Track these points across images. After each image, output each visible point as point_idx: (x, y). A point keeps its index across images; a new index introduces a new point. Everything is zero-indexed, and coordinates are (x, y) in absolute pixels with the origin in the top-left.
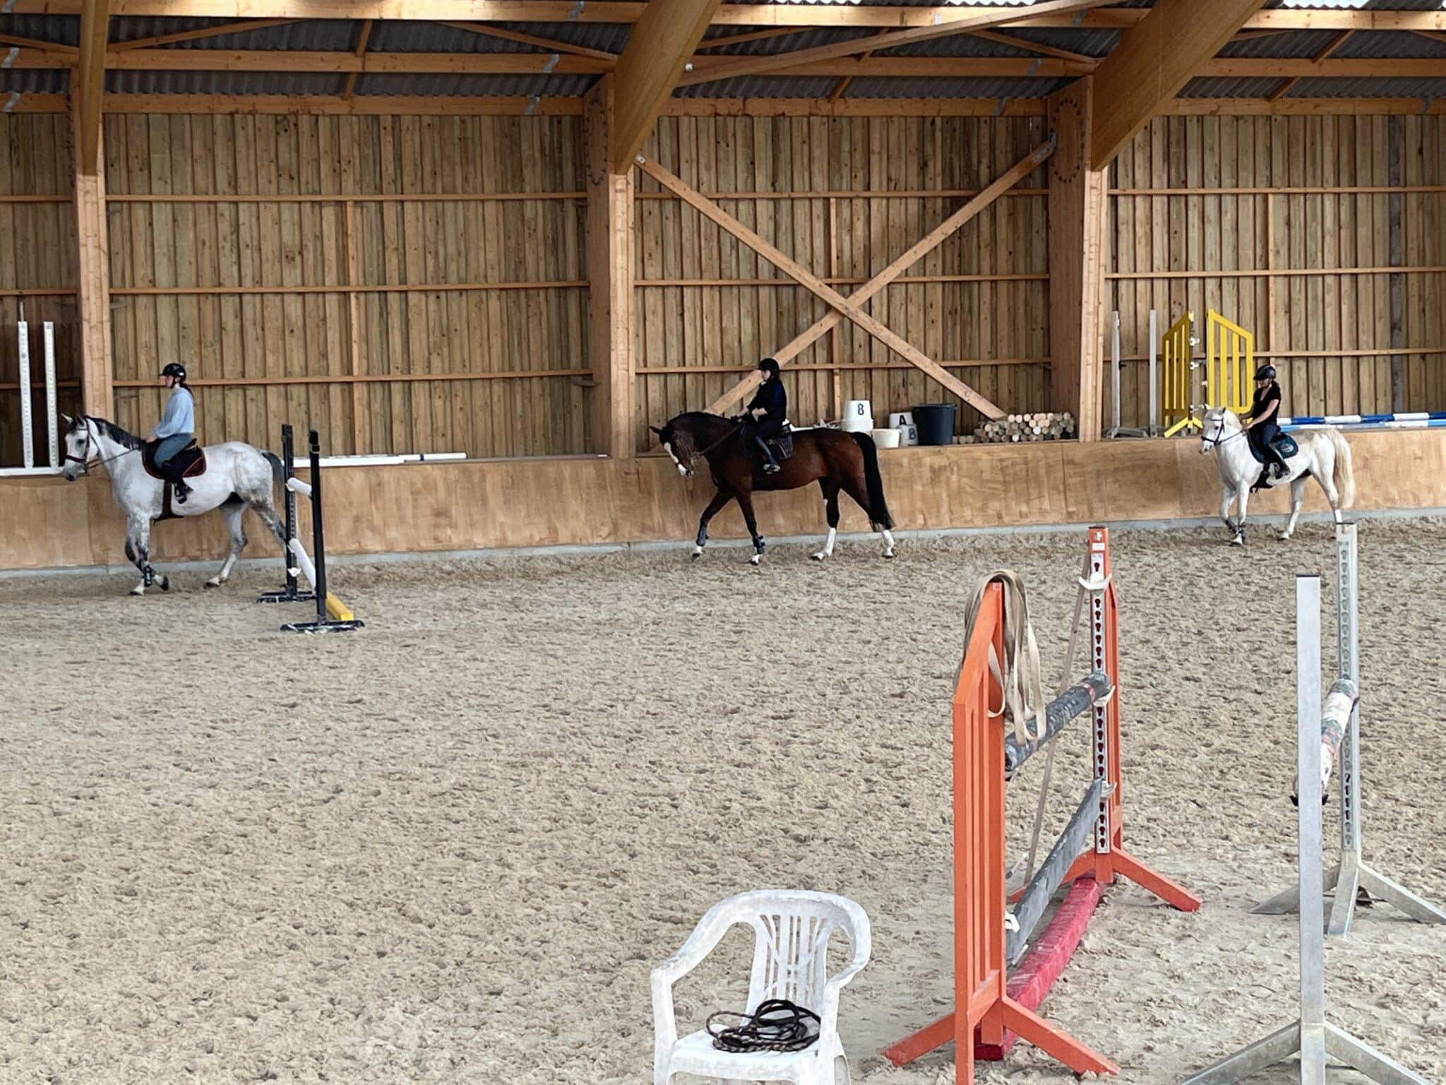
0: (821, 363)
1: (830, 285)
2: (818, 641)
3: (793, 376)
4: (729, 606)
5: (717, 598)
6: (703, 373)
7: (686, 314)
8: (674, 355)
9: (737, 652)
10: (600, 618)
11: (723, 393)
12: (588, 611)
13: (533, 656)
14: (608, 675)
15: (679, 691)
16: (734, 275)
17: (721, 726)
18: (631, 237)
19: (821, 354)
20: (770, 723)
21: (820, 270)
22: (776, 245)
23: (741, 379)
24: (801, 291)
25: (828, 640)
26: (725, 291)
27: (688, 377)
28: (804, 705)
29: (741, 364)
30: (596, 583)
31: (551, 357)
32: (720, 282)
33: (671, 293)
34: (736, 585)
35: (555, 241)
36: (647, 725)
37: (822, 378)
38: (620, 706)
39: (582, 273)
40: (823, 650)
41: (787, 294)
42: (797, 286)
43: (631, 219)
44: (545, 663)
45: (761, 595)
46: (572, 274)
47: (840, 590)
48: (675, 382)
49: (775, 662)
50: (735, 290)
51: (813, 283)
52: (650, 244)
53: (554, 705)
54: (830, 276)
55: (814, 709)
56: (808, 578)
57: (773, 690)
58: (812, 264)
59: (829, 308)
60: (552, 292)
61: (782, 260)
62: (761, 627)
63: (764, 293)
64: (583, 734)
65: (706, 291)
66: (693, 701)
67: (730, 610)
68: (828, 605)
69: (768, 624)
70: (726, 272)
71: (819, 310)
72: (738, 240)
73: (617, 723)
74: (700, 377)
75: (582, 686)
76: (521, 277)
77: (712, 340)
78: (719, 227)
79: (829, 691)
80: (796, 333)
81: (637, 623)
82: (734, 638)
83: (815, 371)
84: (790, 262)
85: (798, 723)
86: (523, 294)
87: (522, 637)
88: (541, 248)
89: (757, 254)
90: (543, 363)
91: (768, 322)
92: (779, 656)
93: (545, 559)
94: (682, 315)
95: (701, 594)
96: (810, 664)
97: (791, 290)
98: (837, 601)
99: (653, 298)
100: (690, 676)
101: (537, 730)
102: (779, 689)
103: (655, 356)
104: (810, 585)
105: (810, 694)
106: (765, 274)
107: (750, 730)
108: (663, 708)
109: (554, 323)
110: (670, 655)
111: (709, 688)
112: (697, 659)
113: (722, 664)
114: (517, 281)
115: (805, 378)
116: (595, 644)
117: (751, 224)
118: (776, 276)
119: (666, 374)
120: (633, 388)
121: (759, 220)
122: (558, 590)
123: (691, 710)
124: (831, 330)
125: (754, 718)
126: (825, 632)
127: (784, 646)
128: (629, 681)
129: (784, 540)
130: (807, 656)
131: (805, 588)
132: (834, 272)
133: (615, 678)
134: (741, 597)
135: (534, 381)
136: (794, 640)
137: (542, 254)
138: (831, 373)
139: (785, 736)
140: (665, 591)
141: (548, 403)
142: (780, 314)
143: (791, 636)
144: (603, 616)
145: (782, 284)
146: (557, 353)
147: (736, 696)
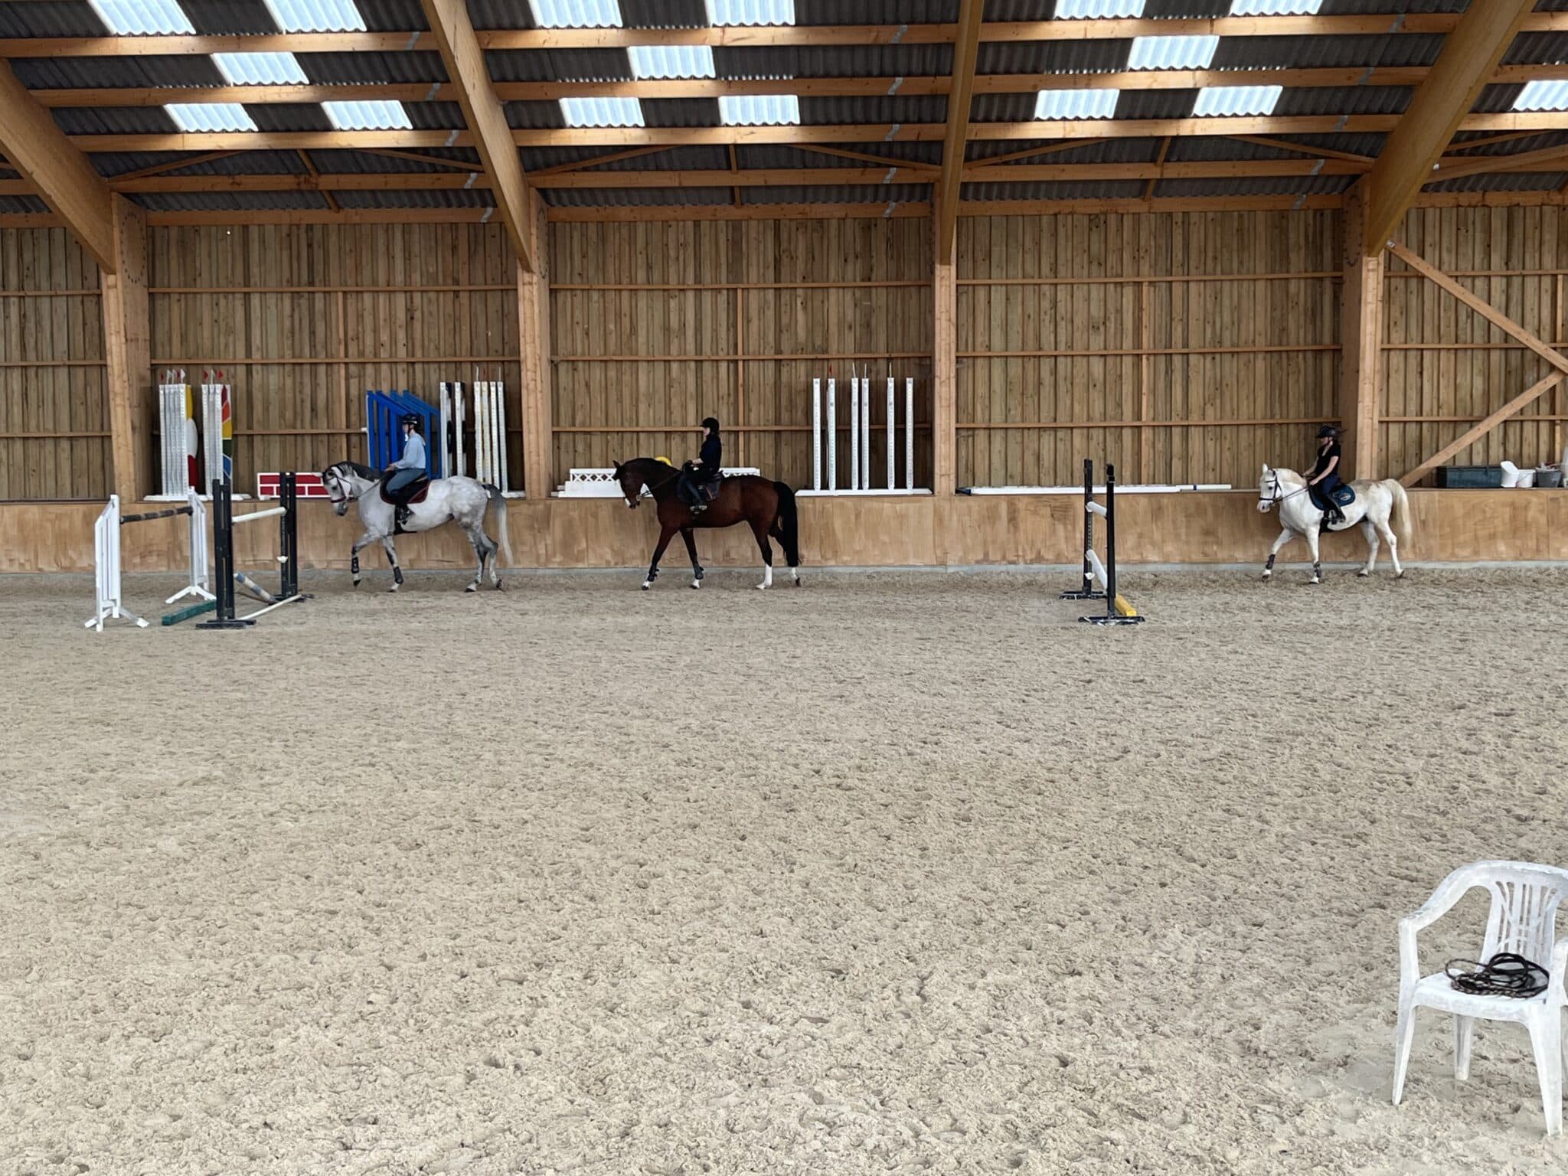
0: (1545, 414)
1: (1555, 349)
2: (1536, 651)
3: (1518, 426)
4: (1456, 618)
5: (1444, 611)
6: (1438, 422)
7: (1425, 373)
8: (1413, 407)
9: (1463, 657)
10: (1342, 623)
11: (1454, 439)
12: (1332, 618)
13: (1285, 652)
14: (1349, 670)
15: (1412, 688)
16: (1469, 339)
17: (1449, 719)
18: (1380, 309)
19: (1545, 407)
20: (1493, 718)
21: (1546, 334)
22: (1507, 315)
23: (1471, 427)
24: (1528, 354)
25: (1545, 650)
26: (1460, 354)
27: (1425, 426)
28: (1522, 706)
29: (1471, 415)
30: (1338, 595)
31: (1306, 407)
32: (1457, 346)
33: (1412, 354)
34: (1462, 601)
35: (1314, 315)
36: (1384, 714)
37: (1544, 428)
38: (1360, 698)
39: (1336, 337)
40: (1541, 659)
41: (1515, 356)
42: (1524, 349)
43: (1380, 294)
44: (1295, 658)
45: (1484, 609)
46: (1327, 339)
47: (1555, 609)
48: (1412, 430)
49: (1497, 667)
50: (1469, 353)
51: (1540, 347)
52: (1396, 312)
53: (1304, 693)
54: (1554, 340)
55: (1533, 709)
56: (1526, 597)
57: (1495, 690)
58: (1539, 331)
59: (1553, 368)
60: (1309, 355)
61: (1512, 328)
62: (1484, 637)
63: (1495, 356)
64: (1329, 718)
65: (1443, 353)
66: (1425, 696)
67: (1456, 622)
68: (1544, 621)
69: (1490, 635)
70: (1462, 337)
71: (1544, 369)
72: (1473, 310)
73: (1358, 711)
74: (1435, 426)
75: (1327, 679)
76: (1284, 342)
77: (1445, 394)
78: (1457, 299)
79: (1546, 694)
80: (1522, 389)
81: (1374, 629)
82: (1460, 645)
83: (1538, 421)
84: (1520, 329)
85: (1519, 720)
86: (1284, 355)
87: (1276, 636)
88: (1302, 318)
89: (1489, 322)
90: (1299, 412)
91: (1497, 380)
92: (1500, 663)
93: (1295, 573)
94: (1421, 373)
95: (1430, 607)
96: (1529, 670)
97: (1519, 353)
98: (1553, 618)
99: (1396, 359)
100: (1421, 675)
101: (1289, 713)
102: (1500, 691)
103: (1396, 407)
104: (1528, 603)
105: (1529, 696)
106: (1496, 339)
107: (1474, 723)
108: (1398, 701)
109: (1310, 379)
110: (1403, 657)
111: (1438, 687)
112: (1427, 661)
113: (1449, 666)
114: (1281, 344)
115: (1529, 428)
116: (1338, 644)
117: (1486, 297)
118: (1506, 341)
119: (1405, 422)
120: (1376, 434)
121: (1493, 293)
122: (1305, 598)
123: (1423, 704)
124: (1553, 389)
125: (1478, 713)
126: (1542, 644)
127: (1504, 654)
128: (1368, 677)
129: (1504, 565)
130: (1527, 664)
131: (1523, 606)
132: (1559, 337)
133: (1355, 674)
134: (1466, 611)
135: (1291, 427)
136: (1514, 649)
137: (1302, 322)
138: (1553, 423)
139: (1507, 730)
140: (1398, 603)
141: (1302, 446)
142: (1508, 373)
143: (1512, 646)
144: (1345, 622)
145: (1510, 347)
146: (1311, 404)
147: (1462, 695)
